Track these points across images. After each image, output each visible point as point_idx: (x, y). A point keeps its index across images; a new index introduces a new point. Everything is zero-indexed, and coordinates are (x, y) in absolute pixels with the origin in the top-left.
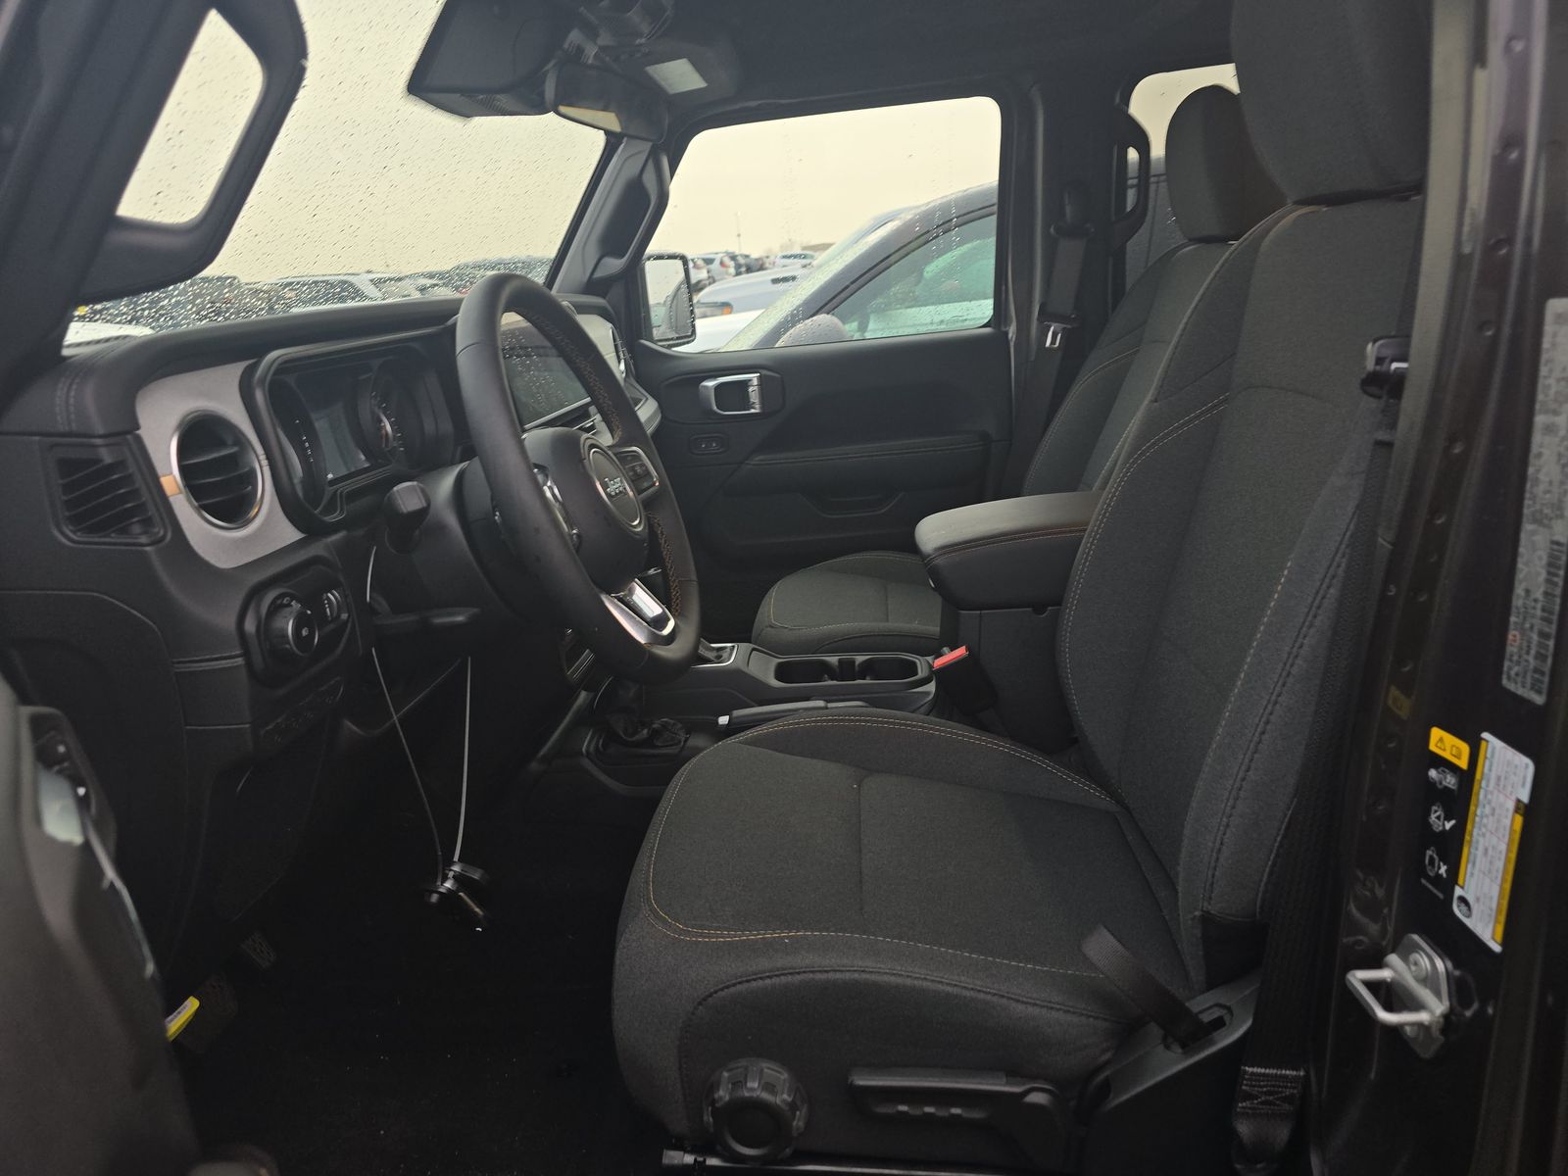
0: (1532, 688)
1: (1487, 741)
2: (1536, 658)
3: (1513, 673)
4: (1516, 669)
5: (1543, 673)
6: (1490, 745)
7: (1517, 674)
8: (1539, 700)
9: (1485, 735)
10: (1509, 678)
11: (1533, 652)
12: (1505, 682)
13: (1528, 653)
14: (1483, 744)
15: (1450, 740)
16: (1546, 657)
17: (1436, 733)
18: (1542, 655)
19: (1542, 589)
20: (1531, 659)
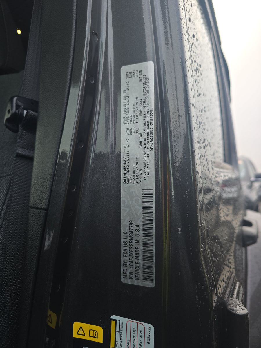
0: (144, 279)
1: (115, 320)
2: (144, 260)
3: (128, 273)
4: (130, 270)
5: (151, 268)
6: (118, 322)
7: (131, 273)
8: (151, 285)
9: (113, 317)
10: (125, 277)
11: (141, 257)
12: (123, 280)
13: (137, 258)
14: (113, 323)
15: (87, 327)
16: (153, 257)
17: (77, 325)
18: (147, 256)
19: (142, 218)
20: (141, 261)
